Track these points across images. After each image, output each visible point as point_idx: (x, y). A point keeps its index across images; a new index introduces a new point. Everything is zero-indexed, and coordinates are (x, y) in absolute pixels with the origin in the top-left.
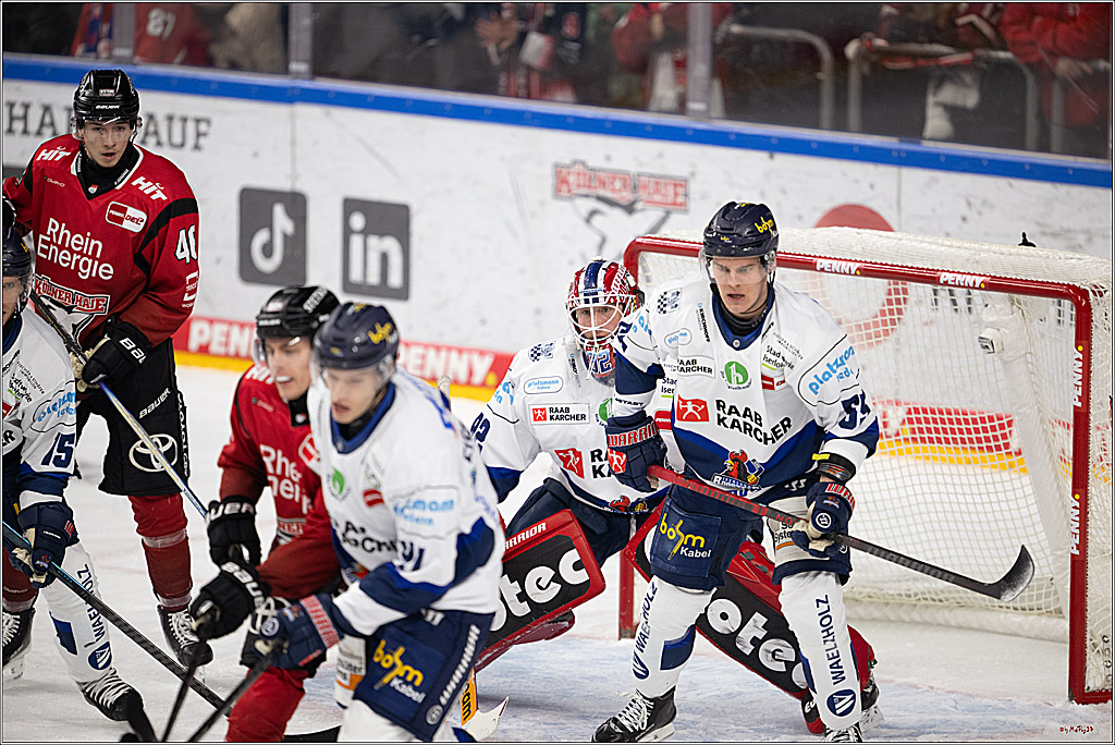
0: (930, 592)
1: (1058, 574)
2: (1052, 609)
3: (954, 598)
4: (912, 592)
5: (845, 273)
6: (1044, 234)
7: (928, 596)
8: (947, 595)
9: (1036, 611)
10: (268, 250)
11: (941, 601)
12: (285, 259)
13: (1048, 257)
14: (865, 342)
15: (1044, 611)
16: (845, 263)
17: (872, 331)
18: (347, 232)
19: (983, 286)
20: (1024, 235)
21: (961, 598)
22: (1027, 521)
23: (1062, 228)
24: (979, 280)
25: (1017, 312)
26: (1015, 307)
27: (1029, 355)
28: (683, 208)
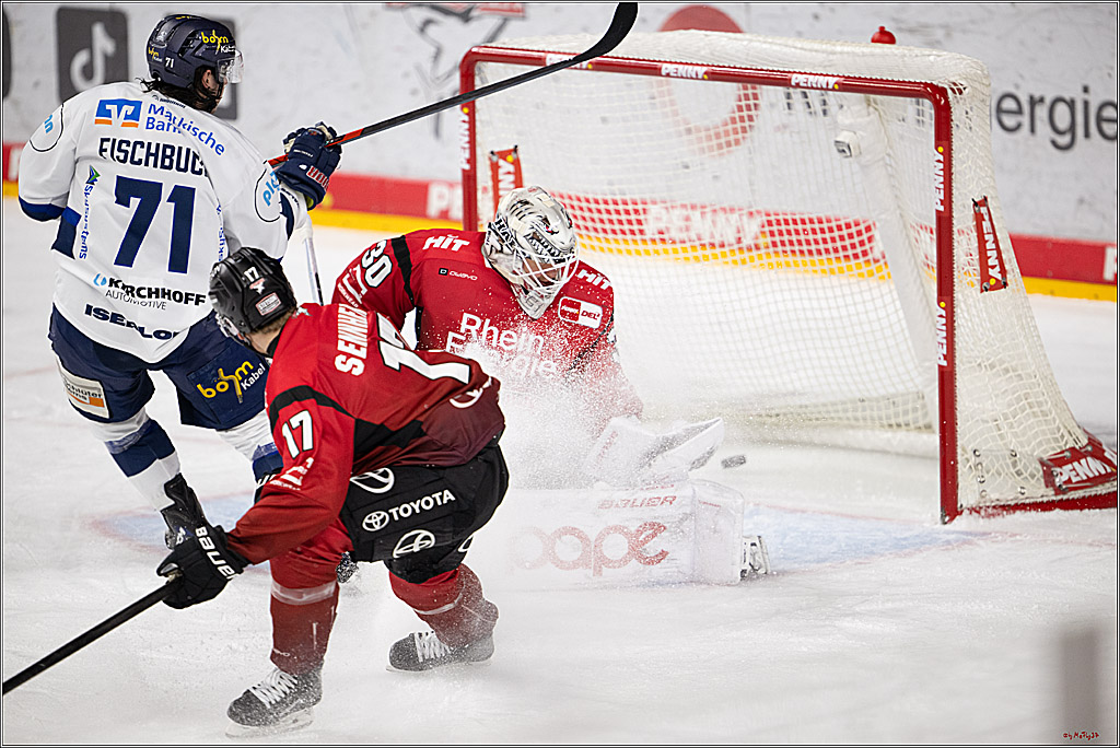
1: (925, 387)
2: (921, 424)
5: (692, 78)
6: (900, 29)
9: (904, 427)
10: (88, 72)
13: (904, 55)
15: (912, 426)
16: (691, 67)
17: (723, 140)
19: (836, 87)
24: (832, 81)
25: (874, 116)
26: (871, 109)
27: (887, 158)
28: (521, 14)
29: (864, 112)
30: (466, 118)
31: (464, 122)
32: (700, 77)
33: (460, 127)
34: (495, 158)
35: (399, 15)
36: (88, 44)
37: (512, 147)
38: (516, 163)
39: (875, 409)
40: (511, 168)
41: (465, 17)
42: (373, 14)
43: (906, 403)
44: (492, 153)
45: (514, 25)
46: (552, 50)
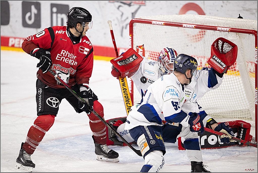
0: (215, 114)
1: (250, 108)
2: (249, 118)
3: (222, 115)
4: (210, 114)
5: (191, 28)
6: (244, 10)
7: (214, 115)
8: (220, 114)
9: (244, 118)
10: (30, 18)
11: (218, 116)
12: (35, 20)
13: (247, 22)
14: (195, 40)
15: (247, 118)
16: (191, 25)
17: (197, 37)
18: (52, 13)
19: (229, 31)
20: (239, 15)
21: (224, 115)
22: (241, 91)
23: (249, 8)
24: (228, 29)
25: (238, 37)
26: (237, 35)
27: (241, 48)
28: (144, 4)
29: (236, 36)
30: (131, 38)
31: (130, 38)
32: (193, 28)
33: (129, 40)
34: (138, 48)
35: (112, 4)
36: (30, 11)
37: (142, 45)
38: (143, 49)
39: (237, 113)
40: (142, 50)
41: (130, 5)
42: (105, 4)
43: (245, 112)
44: (137, 46)
45: (142, 7)
46: (154, 20)
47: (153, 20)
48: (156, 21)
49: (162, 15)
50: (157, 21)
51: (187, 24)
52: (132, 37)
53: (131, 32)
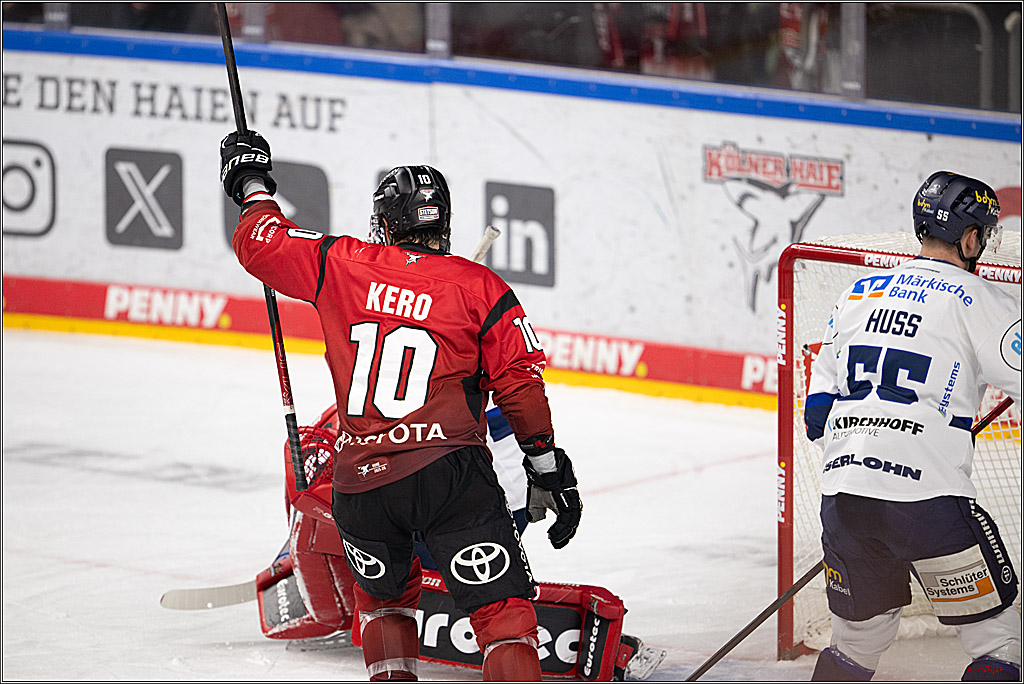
28: (839, 191)
30: (784, 315)
31: (782, 318)
33: (778, 323)
34: (808, 352)
35: (717, 188)
42: (692, 187)
44: (806, 347)
45: (831, 202)
46: (870, 249)
47: (867, 251)
48: (878, 252)
49: (902, 230)
50: (882, 253)
51: (993, 265)
52: (790, 312)
53: (786, 294)
